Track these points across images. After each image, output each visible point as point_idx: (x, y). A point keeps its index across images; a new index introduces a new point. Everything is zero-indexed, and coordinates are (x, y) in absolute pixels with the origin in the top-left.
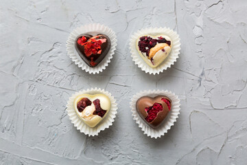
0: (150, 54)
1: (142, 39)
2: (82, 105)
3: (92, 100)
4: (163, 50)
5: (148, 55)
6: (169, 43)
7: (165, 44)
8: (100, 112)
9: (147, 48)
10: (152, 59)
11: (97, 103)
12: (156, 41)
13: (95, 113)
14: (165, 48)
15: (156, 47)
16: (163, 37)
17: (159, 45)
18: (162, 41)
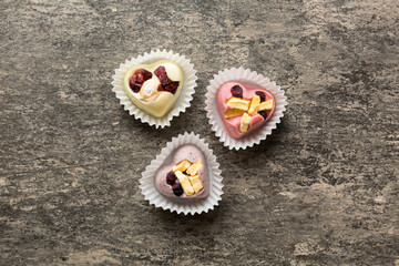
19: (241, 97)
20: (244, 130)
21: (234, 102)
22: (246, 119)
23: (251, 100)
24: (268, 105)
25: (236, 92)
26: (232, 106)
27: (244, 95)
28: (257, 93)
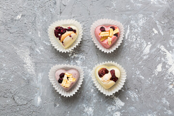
0: (61, 39)
1: (57, 28)
2: (102, 73)
3: (109, 70)
4: (70, 36)
5: (60, 39)
6: (75, 31)
7: (72, 32)
8: (114, 78)
9: (59, 35)
10: (63, 42)
11: (113, 72)
12: (66, 30)
13: (111, 79)
14: (72, 35)
15: (65, 34)
16: (71, 27)
17: (68, 33)
18: (70, 29)
19: (105, 31)
20: (110, 44)
21: (103, 34)
22: (110, 39)
23: (109, 31)
24: (116, 31)
25: (103, 30)
26: (102, 36)
27: (106, 30)
28: (111, 28)
